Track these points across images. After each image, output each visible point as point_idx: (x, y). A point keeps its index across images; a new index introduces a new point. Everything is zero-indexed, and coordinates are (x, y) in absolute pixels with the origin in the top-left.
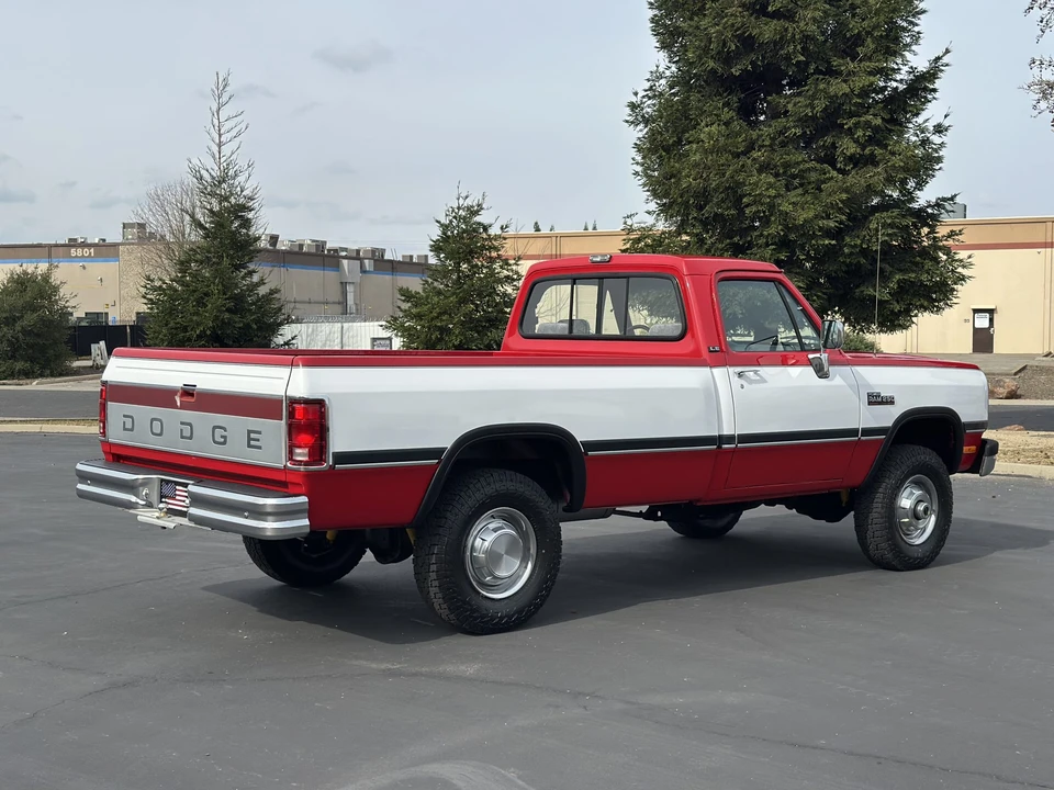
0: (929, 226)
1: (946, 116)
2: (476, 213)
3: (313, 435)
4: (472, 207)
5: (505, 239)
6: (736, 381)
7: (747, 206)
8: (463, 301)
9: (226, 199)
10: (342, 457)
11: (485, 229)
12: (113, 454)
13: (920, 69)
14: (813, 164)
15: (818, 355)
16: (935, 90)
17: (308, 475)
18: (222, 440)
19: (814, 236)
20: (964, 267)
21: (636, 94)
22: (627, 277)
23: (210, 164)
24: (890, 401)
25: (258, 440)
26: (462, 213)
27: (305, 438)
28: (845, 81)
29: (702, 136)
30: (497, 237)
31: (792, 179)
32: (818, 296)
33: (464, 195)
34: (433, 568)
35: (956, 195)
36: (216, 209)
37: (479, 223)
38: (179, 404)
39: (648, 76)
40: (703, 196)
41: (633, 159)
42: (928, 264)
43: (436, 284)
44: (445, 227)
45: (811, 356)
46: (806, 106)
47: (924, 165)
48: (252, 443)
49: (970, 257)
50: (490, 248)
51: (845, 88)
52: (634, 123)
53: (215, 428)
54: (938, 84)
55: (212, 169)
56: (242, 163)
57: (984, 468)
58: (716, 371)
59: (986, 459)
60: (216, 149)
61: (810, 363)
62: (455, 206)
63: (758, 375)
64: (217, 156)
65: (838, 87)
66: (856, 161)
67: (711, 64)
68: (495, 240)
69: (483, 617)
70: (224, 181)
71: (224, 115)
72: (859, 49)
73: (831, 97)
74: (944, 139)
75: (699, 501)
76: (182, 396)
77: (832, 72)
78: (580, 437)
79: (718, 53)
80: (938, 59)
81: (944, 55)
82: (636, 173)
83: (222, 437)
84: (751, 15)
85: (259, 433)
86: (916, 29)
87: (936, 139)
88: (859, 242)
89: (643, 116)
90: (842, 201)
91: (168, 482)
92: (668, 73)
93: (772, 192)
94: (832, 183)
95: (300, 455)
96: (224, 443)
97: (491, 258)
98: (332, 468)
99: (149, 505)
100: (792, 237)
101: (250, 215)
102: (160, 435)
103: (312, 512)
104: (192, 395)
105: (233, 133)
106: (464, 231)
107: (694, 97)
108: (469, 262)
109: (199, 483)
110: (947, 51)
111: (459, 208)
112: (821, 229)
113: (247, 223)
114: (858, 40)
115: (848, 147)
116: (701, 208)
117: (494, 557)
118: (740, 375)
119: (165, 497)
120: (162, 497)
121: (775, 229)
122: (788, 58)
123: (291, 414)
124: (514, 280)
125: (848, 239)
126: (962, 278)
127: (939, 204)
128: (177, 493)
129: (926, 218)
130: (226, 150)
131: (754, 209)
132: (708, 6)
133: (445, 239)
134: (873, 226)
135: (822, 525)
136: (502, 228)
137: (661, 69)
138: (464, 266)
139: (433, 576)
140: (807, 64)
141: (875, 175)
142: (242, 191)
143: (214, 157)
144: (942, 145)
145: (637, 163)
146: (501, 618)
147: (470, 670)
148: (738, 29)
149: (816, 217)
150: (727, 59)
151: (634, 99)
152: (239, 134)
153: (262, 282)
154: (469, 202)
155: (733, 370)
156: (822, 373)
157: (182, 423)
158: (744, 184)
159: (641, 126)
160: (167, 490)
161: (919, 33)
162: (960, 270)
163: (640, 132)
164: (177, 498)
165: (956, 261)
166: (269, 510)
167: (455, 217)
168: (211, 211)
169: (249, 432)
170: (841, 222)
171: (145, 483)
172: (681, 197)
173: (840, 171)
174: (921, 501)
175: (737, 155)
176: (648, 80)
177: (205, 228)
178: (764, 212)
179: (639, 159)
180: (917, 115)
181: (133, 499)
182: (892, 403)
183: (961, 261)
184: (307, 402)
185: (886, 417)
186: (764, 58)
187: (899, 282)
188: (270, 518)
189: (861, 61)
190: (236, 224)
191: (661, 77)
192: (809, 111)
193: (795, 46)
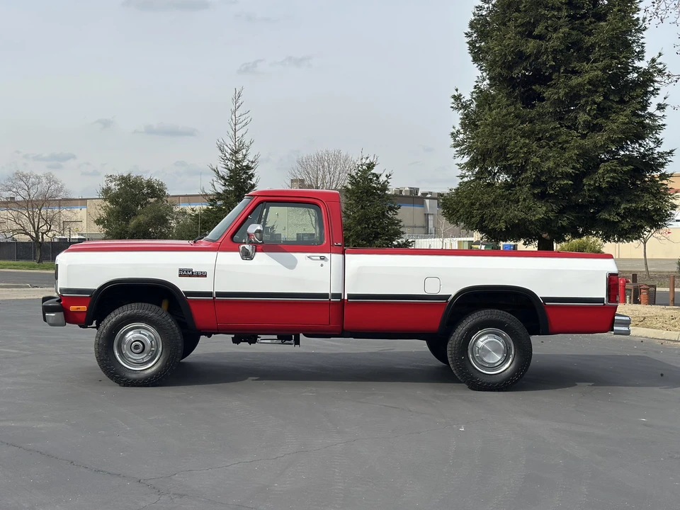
1: (665, 98)
2: (372, 168)
4: (369, 164)
5: (389, 183)
9: (237, 162)
11: (377, 177)
13: (643, 68)
14: (564, 131)
19: (558, 179)
21: (457, 90)
23: (229, 142)
26: (364, 167)
28: (581, 77)
30: (384, 182)
31: (550, 141)
32: (568, 219)
33: (365, 157)
35: (673, 151)
36: (232, 168)
37: (374, 174)
42: (647, 197)
44: (352, 177)
46: (556, 94)
50: (380, 189)
51: (580, 80)
52: (458, 109)
55: (230, 144)
56: (247, 141)
60: (233, 134)
62: (360, 163)
64: (234, 137)
65: (575, 81)
66: (594, 128)
67: (499, 70)
71: (238, 114)
72: (591, 56)
73: (570, 87)
74: (664, 113)
77: (574, 72)
79: (503, 63)
80: (654, 60)
81: (658, 57)
87: (658, 113)
88: (592, 182)
89: (462, 105)
90: (575, 154)
93: (525, 150)
100: (543, 178)
105: (245, 122)
110: (660, 54)
111: (362, 165)
112: (562, 173)
113: (250, 177)
115: (583, 117)
122: (544, 64)
124: (395, 209)
125: (584, 180)
126: (675, 206)
130: (239, 134)
131: (514, 161)
134: (600, 171)
136: (387, 176)
141: (600, 138)
144: (663, 117)
148: (512, 47)
151: (456, 94)
152: (246, 124)
154: (368, 162)
158: (508, 145)
159: (461, 111)
162: (671, 201)
167: (359, 171)
170: (577, 169)
173: (582, 136)
186: (530, 65)
187: (624, 209)
189: (593, 62)
190: (244, 176)
191: (484, 80)
192: (556, 97)
193: (548, 56)
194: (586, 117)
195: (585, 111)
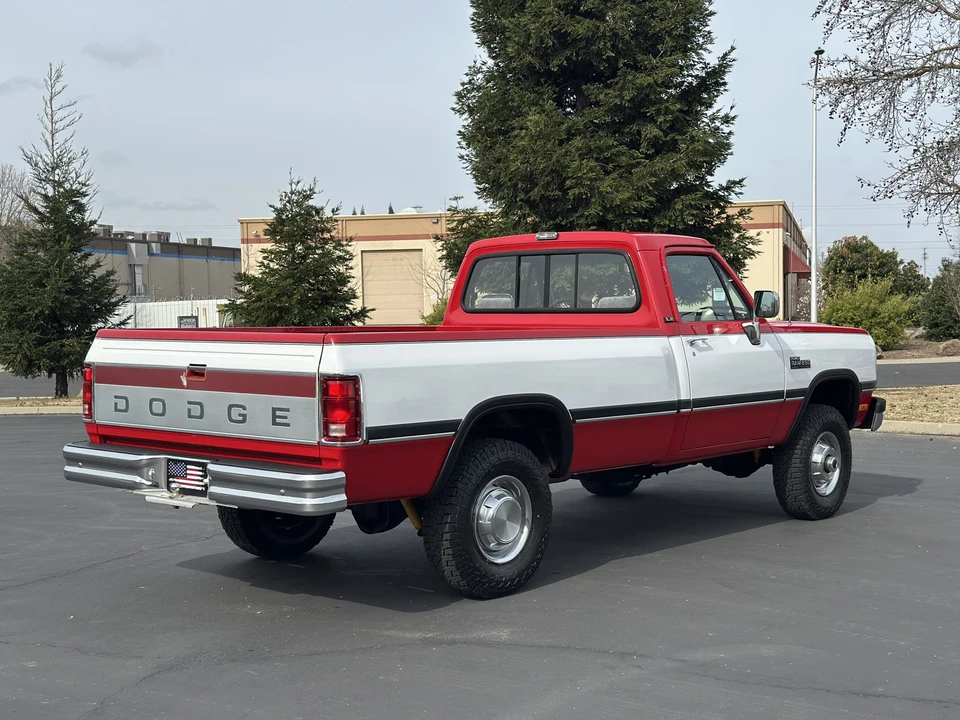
0: (719, 207)
1: (732, 108)
2: (308, 197)
3: (348, 410)
4: (305, 191)
5: (337, 221)
6: (689, 349)
7: (569, 189)
8: (300, 280)
9: (60, 184)
10: (376, 432)
11: (318, 211)
12: (100, 436)
13: (711, 65)
14: (623, 148)
15: (750, 324)
16: (725, 84)
17: (346, 451)
18: (241, 418)
19: (629, 215)
20: (753, 243)
22: (577, 253)
23: (44, 151)
24: (806, 365)
25: (286, 418)
26: (295, 197)
27: (339, 413)
28: (649, 75)
29: (529, 124)
30: (329, 220)
31: (607, 163)
33: (295, 181)
34: (447, 536)
35: (743, 179)
36: (51, 193)
37: (312, 207)
38: (185, 384)
39: (467, 71)
40: (531, 179)
41: (459, 143)
43: (271, 265)
44: (279, 212)
45: (744, 325)
46: (616, 97)
47: (718, 151)
48: (278, 420)
49: (758, 234)
50: (323, 231)
51: (650, 80)
52: (460, 112)
53: (231, 407)
54: (727, 78)
55: (45, 155)
56: (76, 150)
57: (874, 425)
58: (673, 340)
59: (876, 415)
60: (48, 137)
61: (744, 331)
62: (288, 191)
63: (706, 344)
64: (50, 144)
65: (643, 79)
66: (660, 148)
67: (529, 59)
68: (328, 222)
69: (490, 582)
70: (58, 167)
71: (56, 104)
72: (659, 47)
73: (638, 88)
74: (731, 128)
75: (657, 462)
76: (188, 375)
77: (636, 67)
78: (570, 405)
79: (537, 49)
80: (726, 55)
81: (730, 52)
82: (462, 157)
83: (240, 415)
84: (565, 14)
85: (288, 410)
86: (707, 29)
87: (726, 129)
88: (667, 222)
89: (468, 106)
90: (650, 184)
91: (176, 461)
92: (485, 68)
93: (592, 175)
94: (641, 168)
95: (335, 431)
96: (244, 421)
97: (324, 239)
98: (366, 443)
99: (156, 485)
100: (610, 217)
101: (84, 201)
102: (163, 414)
103: (349, 487)
104: (202, 375)
105: (67, 121)
106: (299, 214)
107: (514, 90)
108: (303, 243)
109: (216, 461)
110: (733, 49)
111: (292, 193)
112: (635, 209)
113: (81, 208)
114: (657, 39)
115: (651, 131)
116: (527, 192)
117: (498, 524)
118: (692, 343)
119: (174, 477)
120: (169, 477)
121: (594, 210)
122: (599, 54)
123: (325, 391)
124: (346, 260)
125: (657, 220)
126: (751, 254)
127: (728, 188)
128: (188, 472)
129: (718, 199)
130: (60, 138)
131: (577, 191)
132: (527, 5)
133: (280, 221)
134: (679, 206)
135: (732, 481)
136: (333, 211)
137: (478, 65)
138: (299, 248)
139: (446, 544)
140: (616, 60)
141: (677, 161)
142: (77, 177)
143: (47, 144)
144: (730, 133)
145: (462, 148)
146: (506, 583)
147: (504, 634)
148: (555, 26)
149: (629, 199)
150: (544, 55)
151: (460, 89)
152: (72, 123)
153: (98, 265)
154: (299, 188)
155: (685, 339)
156: (755, 341)
157: (189, 403)
158: (568, 167)
159: (466, 115)
160: (175, 469)
161: (709, 32)
162: (750, 246)
163: (464, 121)
164: (188, 477)
165: (747, 238)
166: (307, 486)
167: (288, 202)
168: (45, 197)
169: (274, 410)
170: (651, 203)
171: (150, 464)
172: (510, 180)
173: (647, 157)
174: (829, 456)
175: (561, 143)
176: (467, 75)
177: (39, 213)
178: (586, 194)
179: (464, 144)
180: (710, 106)
181: (138, 479)
182: (809, 366)
183: (751, 238)
184: (343, 378)
185: (804, 379)
186: (577, 54)
188: (309, 494)
189: (662, 56)
190: (70, 208)
191: (479, 71)
192: (618, 101)
193: (605, 43)
194: (656, 132)
195: (655, 122)
